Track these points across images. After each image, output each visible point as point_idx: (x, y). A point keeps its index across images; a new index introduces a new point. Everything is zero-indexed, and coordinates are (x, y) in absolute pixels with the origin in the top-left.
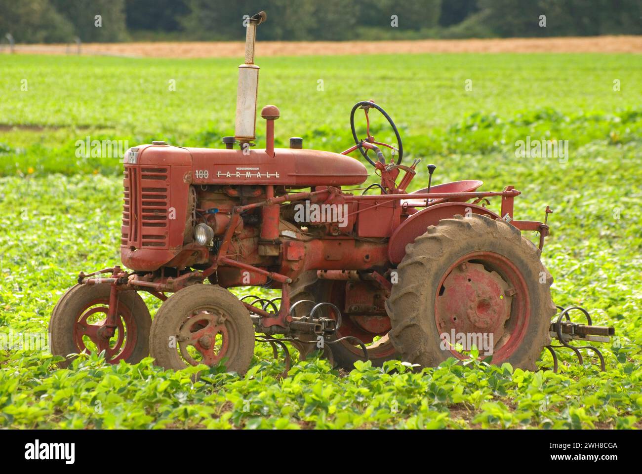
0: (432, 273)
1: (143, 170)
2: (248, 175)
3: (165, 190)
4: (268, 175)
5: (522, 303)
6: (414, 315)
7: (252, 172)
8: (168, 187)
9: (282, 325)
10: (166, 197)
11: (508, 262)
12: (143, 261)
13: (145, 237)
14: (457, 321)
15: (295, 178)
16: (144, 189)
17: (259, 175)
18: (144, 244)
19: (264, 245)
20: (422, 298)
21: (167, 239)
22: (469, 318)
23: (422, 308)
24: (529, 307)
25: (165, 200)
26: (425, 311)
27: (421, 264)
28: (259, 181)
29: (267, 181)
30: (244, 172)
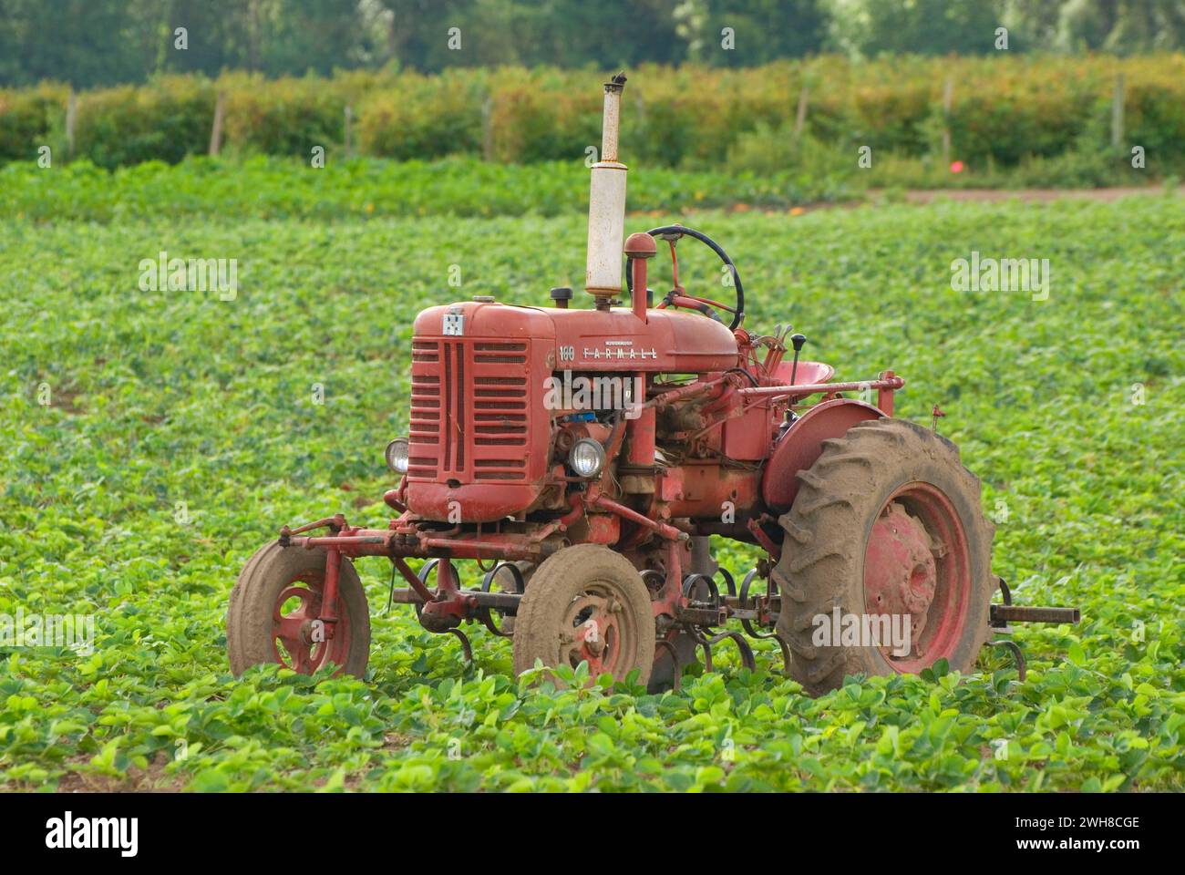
0: (863, 520)
1: (478, 346)
2: (620, 353)
3: (522, 380)
4: (643, 355)
5: (954, 570)
6: (841, 592)
7: (624, 348)
8: (528, 376)
9: (671, 613)
10: (523, 393)
11: (944, 500)
12: (480, 505)
13: (478, 462)
14: (881, 602)
15: (673, 358)
16: (478, 380)
17: (632, 354)
18: (477, 475)
19: (636, 475)
20: (851, 562)
21: (527, 466)
22: (902, 597)
23: (851, 581)
24: (968, 576)
25: (524, 399)
26: (855, 585)
27: (846, 505)
28: (632, 364)
29: (642, 364)
30: (614, 348)
